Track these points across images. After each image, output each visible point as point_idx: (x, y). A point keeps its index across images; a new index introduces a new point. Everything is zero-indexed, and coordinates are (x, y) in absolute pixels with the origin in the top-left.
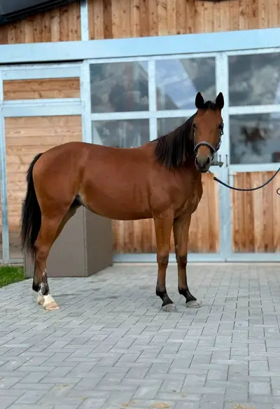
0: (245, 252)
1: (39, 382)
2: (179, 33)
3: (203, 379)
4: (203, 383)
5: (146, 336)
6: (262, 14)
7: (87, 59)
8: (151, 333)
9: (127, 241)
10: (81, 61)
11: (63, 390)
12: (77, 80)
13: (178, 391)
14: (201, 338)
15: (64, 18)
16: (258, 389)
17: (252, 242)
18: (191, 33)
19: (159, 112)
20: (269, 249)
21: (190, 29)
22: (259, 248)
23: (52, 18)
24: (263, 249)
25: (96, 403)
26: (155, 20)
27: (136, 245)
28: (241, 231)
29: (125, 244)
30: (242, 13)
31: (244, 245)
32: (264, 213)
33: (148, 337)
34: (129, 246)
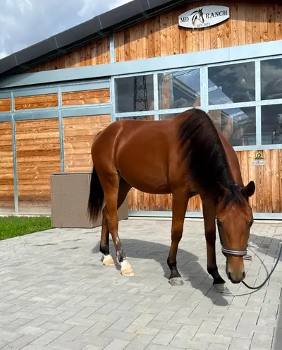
2: (175, 54)
6: (234, 35)
7: (113, 76)
9: (139, 201)
10: (109, 77)
12: (108, 90)
15: (99, 48)
18: (183, 52)
19: (161, 110)
21: (182, 50)
23: (92, 49)
26: (159, 46)
27: (146, 204)
29: (138, 203)
30: (220, 36)
34: (141, 205)
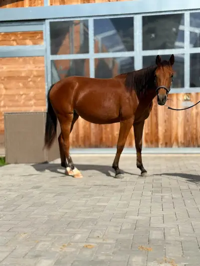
0: (152, 147)
1: (8, 231)
2: (109, 1)
3: (119, 229)
4: (119, 232)
5: (83, 201)
7: (48, 19)
8: (86, 199)
10: (44, 20)
11: (24, 236)
12: (41, 33)
13: (101, 237)
14: (120, 202)
16: (155, 235)
17: (157, 141)
18: (117, 0)
20: (168, 145)
22: (161, 145)
24: (164, 145)
25: (45, 245)
27: (81, 142)
28: (149, 133)
29: (73, 142)
31: (152, 142)
32: (165, 121)
33: (84, 201)
34: (76, 143)
